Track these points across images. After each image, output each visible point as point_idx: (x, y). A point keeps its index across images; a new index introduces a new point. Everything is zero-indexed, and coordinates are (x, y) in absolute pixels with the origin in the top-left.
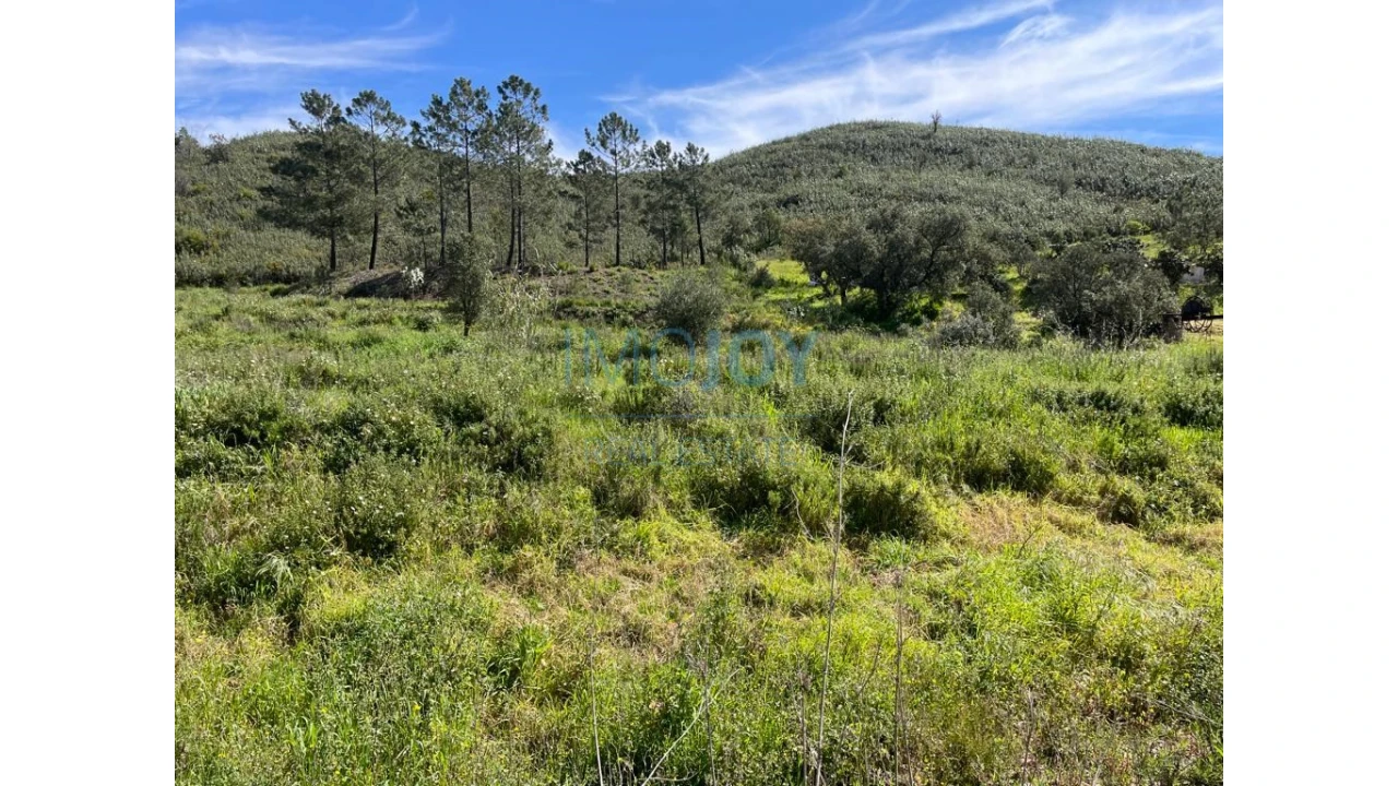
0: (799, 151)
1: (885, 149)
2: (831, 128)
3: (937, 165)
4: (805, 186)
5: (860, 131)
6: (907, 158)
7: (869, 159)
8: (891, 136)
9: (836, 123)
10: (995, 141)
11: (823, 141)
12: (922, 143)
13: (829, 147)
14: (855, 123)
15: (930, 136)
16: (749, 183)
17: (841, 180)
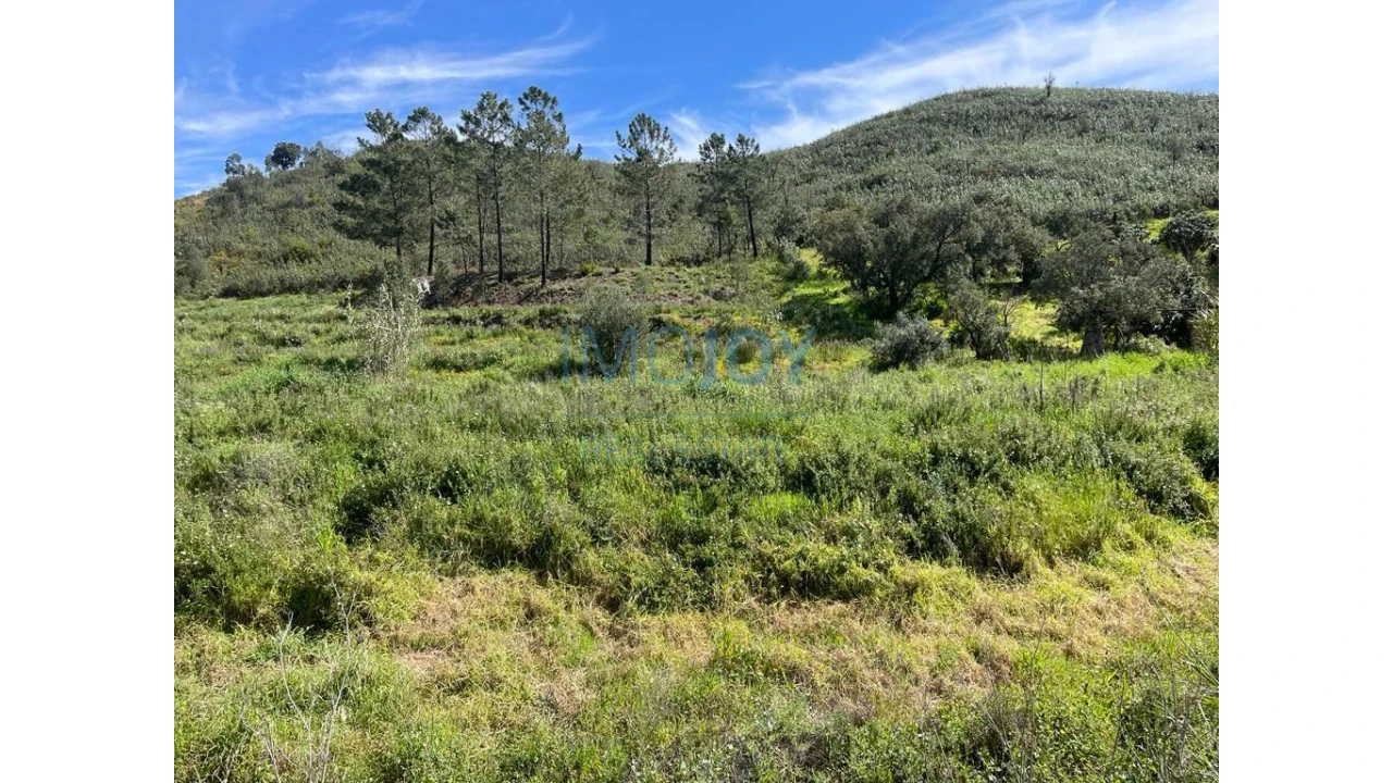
0: (898, 126)
1: (989, 119)
2: (937, 99)
3: (1046, 133)
4: (895, 166)
5: (966, 100)
6: (1013, 128)
7: (971, 131)
8: (998, 104)
9: (943, 93)
10: (1115, 103)
11: (923, 113)
12: (1032, 110)
13: (929, 120)
14: (965, 92)
15: (1041, 101)
16: (840, 164)
17: (932, 156)
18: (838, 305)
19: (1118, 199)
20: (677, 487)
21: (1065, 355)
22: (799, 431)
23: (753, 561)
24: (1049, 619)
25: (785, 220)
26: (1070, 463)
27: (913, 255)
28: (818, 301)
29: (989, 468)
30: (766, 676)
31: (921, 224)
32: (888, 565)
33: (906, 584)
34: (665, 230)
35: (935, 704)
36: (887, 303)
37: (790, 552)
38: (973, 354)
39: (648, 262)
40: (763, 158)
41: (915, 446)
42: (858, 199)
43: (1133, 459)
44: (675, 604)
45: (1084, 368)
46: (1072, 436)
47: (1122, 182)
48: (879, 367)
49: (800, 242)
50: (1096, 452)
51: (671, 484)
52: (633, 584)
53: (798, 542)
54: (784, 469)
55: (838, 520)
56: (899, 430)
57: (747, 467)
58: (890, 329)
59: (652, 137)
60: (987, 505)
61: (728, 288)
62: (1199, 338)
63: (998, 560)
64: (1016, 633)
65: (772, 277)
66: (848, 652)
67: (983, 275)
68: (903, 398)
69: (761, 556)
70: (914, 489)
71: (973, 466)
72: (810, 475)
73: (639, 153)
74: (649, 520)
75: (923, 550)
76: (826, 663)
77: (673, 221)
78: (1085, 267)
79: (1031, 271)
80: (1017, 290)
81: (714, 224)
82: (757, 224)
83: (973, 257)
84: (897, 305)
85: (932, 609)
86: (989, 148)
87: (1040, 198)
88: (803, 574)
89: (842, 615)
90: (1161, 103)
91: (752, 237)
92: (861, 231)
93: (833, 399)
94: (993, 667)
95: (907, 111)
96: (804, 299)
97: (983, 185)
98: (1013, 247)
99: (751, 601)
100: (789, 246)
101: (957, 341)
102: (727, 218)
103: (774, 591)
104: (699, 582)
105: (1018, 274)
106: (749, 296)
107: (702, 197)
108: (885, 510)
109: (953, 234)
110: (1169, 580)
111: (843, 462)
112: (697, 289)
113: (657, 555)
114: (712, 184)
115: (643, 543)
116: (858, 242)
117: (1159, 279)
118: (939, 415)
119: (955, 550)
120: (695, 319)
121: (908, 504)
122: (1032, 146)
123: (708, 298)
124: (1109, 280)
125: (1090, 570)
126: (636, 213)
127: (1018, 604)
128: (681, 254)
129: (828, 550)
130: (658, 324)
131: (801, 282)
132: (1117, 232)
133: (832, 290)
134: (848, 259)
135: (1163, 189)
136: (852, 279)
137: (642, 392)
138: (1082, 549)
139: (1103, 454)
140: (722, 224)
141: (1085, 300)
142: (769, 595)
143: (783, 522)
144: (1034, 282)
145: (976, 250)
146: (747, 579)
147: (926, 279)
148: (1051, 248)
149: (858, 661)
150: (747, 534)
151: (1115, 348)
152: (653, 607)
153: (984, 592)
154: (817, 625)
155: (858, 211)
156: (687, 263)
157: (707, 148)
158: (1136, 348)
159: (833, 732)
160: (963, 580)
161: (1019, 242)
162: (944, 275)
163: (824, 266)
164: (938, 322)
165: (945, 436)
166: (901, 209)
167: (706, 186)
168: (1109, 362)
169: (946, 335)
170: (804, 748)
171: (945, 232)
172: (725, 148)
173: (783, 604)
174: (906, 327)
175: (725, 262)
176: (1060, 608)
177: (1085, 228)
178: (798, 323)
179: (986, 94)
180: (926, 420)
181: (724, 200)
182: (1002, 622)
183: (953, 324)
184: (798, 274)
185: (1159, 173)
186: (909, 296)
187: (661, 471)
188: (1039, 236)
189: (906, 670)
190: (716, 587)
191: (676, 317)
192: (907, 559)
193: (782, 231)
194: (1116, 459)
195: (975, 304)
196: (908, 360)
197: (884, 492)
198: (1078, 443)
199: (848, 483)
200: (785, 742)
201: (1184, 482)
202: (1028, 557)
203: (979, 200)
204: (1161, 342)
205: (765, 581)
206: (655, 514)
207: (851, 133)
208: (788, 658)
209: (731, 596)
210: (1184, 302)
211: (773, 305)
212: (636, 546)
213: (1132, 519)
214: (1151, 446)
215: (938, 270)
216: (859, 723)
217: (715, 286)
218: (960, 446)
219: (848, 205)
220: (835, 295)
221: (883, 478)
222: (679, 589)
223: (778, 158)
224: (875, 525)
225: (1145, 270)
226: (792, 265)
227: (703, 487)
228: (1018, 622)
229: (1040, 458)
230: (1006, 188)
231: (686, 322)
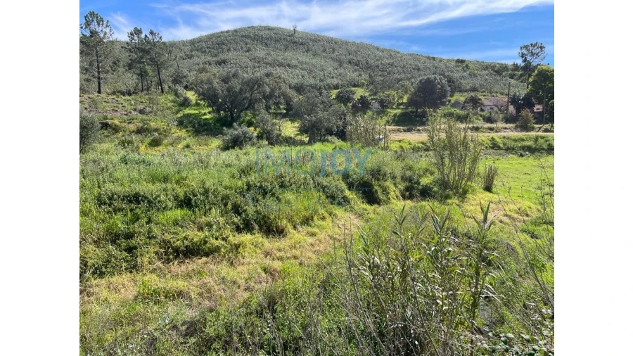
0: (232, 37)
1: (271, 40)
2: (249, 28)
3: (294, 49)
4: (231, 55)
5: (262, 30)
6: (281, 45)
7: (264, 44)
8: (275, 34)
10: (319, 40)
11: (243, 33)
12: (288, 38)
13: (245, 37)
14: (261, 26)
15: (292, 36)
16: (205, 52)
17: (248, 53)
18: (206, 119)
19: (321, 80)
20: (115, 211)
21: (302, 143)
22: (184, 179)
23: (160, 244)
24: (294, 251)
25: (178, 76)
26: (302, 186)
27: (240, 97)
28: (196, 116)
29: (271, 191)
30: (166, 298)
31: (243, 83)
32: (227, 237)
33: (235, 245)
34: (109, 76)
35: (246, 295)
36: (229, 119)
37: (179, 237)
38: (267, 143)
39: (99, 92)
40: (164, 43)
41: (240, 183)
42: (215, 69)
43: (325, 184)
44: (116, 270)
45: (309, 148)
46: (303, 176)
47: (322, 73)
48: (226, 148)
49: (186, 88)
50: (312, 182)
51: (111, 209)
52: (89, 264)
53: (184, 232)
54: (176, 198)
55: (204, 219)
56: (233, 177)
57: (156, 198)
58: (231, 131)
59: (99, 24)
60: (270, 206)
61: (147, 108)
62: (348, 137)
63: (275, 229)
64: (281, 259)
65: (172, 104)
66: (207, 279)
67: (271, 109)
68: (235, 162)
69: (164, 241)
70: (239, 202)
71: (264, 190)
72: (190, 200)
73: (91, 32)
74: (98, 229)
75: (243, 229)
76: (197, 287)
77: (114, 71)
78: (310, 107)
79: (289, 108)
80: (284, 116)
81: (138, 75)
82: (162, 77)
83: (266, 101)
84: (233, 120)
85: (246, 254)
86: (272, 53)
87: (292, 77)
88: (186, 247)
89: (206, 263)
90: (336, 43)
91: (160, 83)
92: (215, 84)
93: (202, 163)
94: (271, 274)
95: (236, 31)
96: (189, 115)
97: (269, 69)
98: (282, 97)
99: (159, 264)
100: (181, 90)
101: (260, 137)
102: (145, 72)
103: (171, 257)
104: (129, 258)
105: (285, 109)
106: (159, 113)
107: (131, 60)
108: (226, 213)
109: (257, 89)
110: (337, 230)
111: (206, 192)
112: (129, 108)
113: (103, 247)
114: (136, 54)
115: (95, 242)
116: (215, 90)
117: (335, 113)
118: (251, 169)
119: (257, 227)
120: (129, 123)
121: (237, 210)
122: (288, 54)
123: (136, 113)
124: (317, 113)
125: (310, 229)
126: (91, 64)
127: (282, 246)
128: (119, 89)
129: (199, 234)
130: (105, 126)
131: (187, 107)
132: (321, 94)
133: (203, 112)
134: (210, 97)
135: (337, 78)
136: (212, 107)
137: (94, 162)
138: (307, 221)
139: (314, 182)
140: (142, 75)
141: (309, 121)
142: (168, 259)
143: (176, 223)
144: (291, 113)
145: (267, 98)
146: (156, 253)
147: (247, 109)
148: (296, 98)
149: (212, 282)
150: (156, 231)
151: (320, 140)
152: (102, 275)
153: (268, 243)
154: (193, 270)
155: (214, 75)
156: (123, 94)
157: (132, 34)
158: (328, 141)
159: (198, 317)
160: (260, 239)
161: (284, 95)
162: (254, 108)
163: (198, 100)
164: (252, 129)
165: (253, 178)
166: (234, 76)
167: (132, 54)
168: (318, 146)
169: (255, 134)
170: (184, 328)
171: (253, 88)
172: (143, 36)
173: (176, 263)
174: (238, 130)
175: (145, 95)
176: (298, 246)
177: (309, 91)
178: (186, 127)
179: (270, 29)
180: (245, 171)
181: (143, 62)
182: (275, 255)
183: (258, 130)
184: (185, 103)
185: (336, 71)
186: (239, 117)
187: (105, 203)
188: (292, 93)
189: (235, 283)
190: (139, 260)
191: (117, 122)
192: (236, 233)
193: (176, 80)
194: (319, 184)
195: (267, 121)
196: (238, 145)
197: (226, 205)
198: (306, 179)
199: (209, 202)
200: (175, 327)
201: (342, 191)
202: (286, 227)
203: (268, 75)
204: (336, 138)
205: (166, 253)
206: (102, 226)
207: (210, 37)
208: (177, 288)
209: (147, 263)
210: (343, 122)
211: (173, 118)
212: (91, 244)
213: (325, 207)
214: (331, 178)
215: (251, 106)
216: (211, 310)
217: (141, 107)
218: (259, 182)
219: (210, 72)
220: (205, 114)
221: (225, 199)
222: (117, 263)
223: (173, 45)
224: (222, 220)
225: (330, 110)
226: (182, 98)
227: (131, 210)
228: (282, 254)
229: (291, 185)
230: (278, 71)
231: (123, 125)
